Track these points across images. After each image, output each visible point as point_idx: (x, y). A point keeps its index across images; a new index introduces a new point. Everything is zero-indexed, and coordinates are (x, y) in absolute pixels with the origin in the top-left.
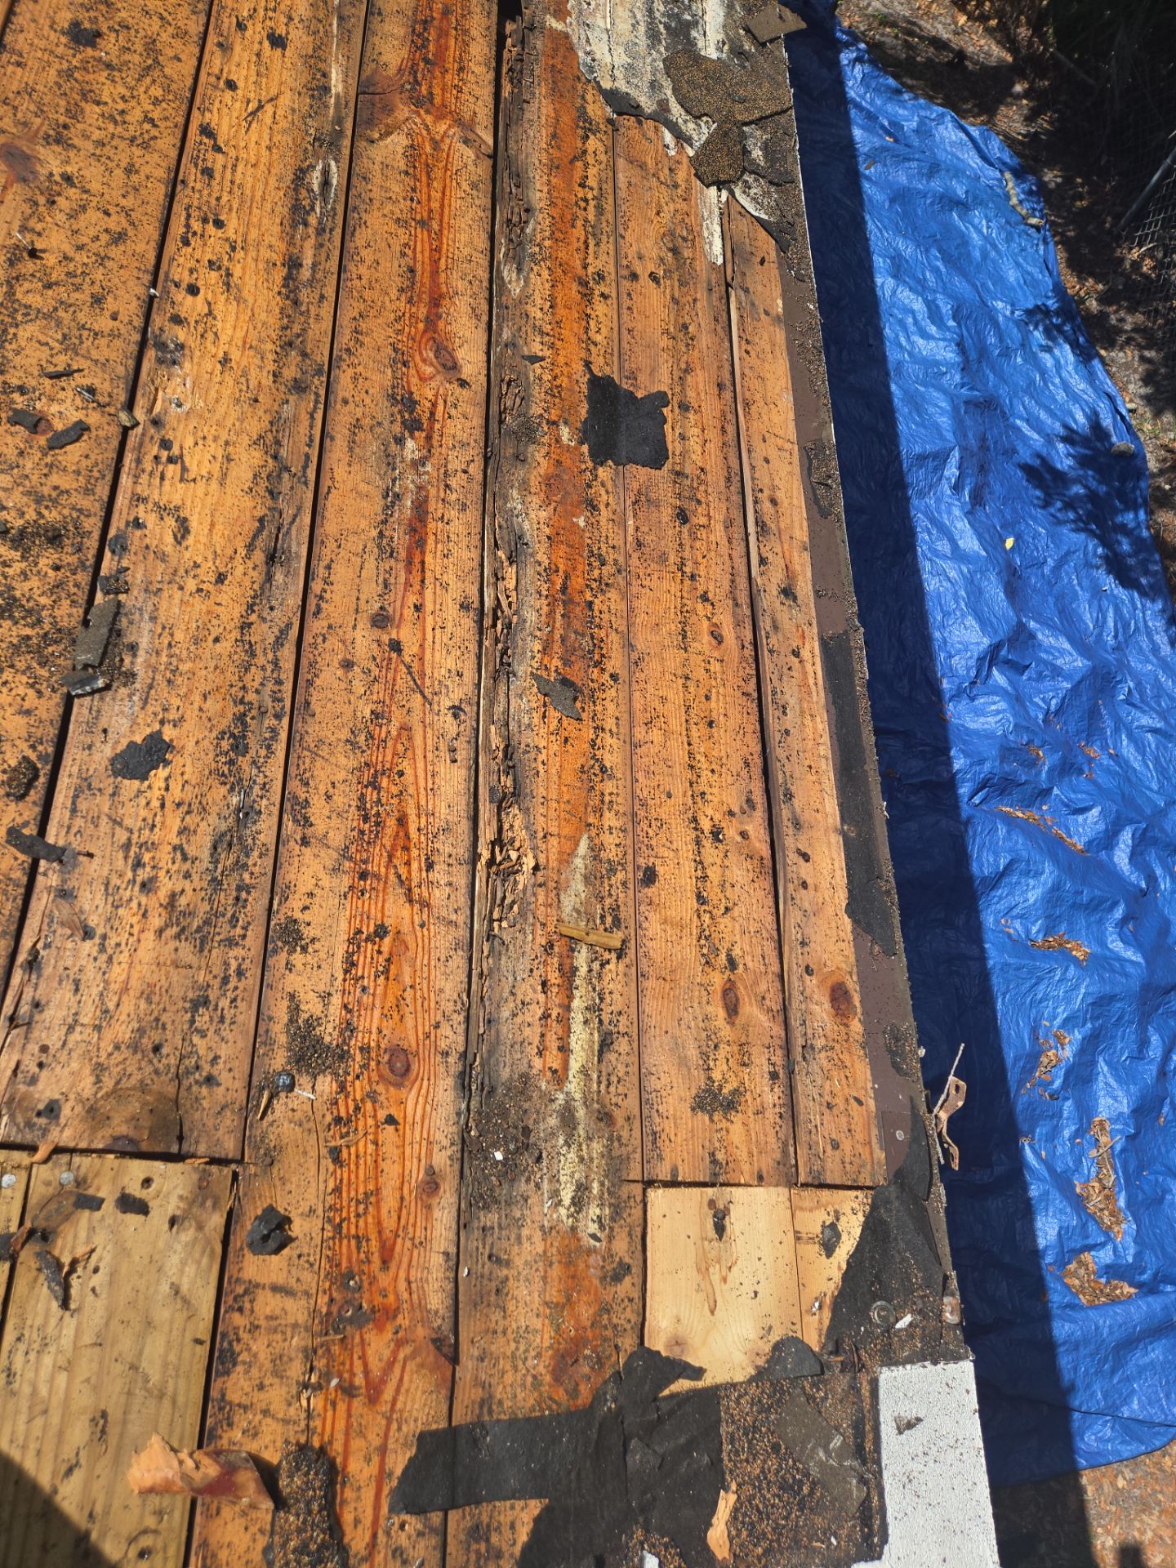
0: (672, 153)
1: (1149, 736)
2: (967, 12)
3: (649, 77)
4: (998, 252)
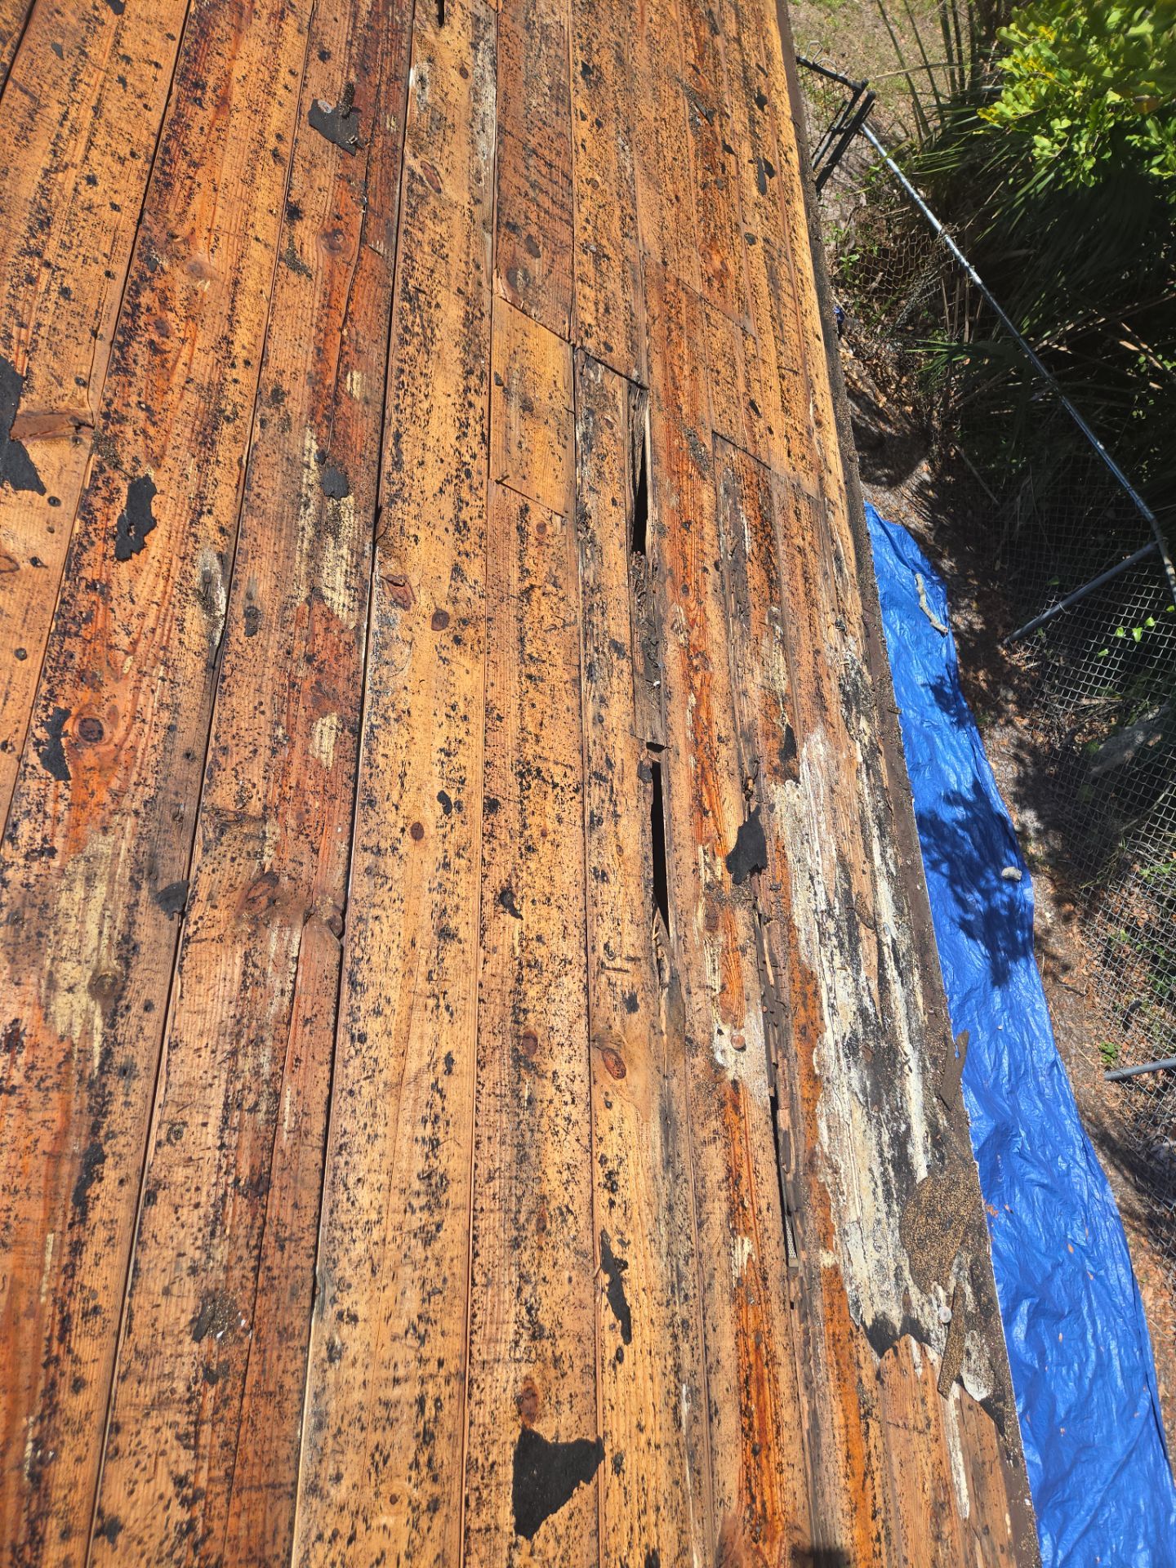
0: (920, 1371)
1: (1037, 1189)
2: (887, 395)
3: (893, 1266)
4: (909, 655)
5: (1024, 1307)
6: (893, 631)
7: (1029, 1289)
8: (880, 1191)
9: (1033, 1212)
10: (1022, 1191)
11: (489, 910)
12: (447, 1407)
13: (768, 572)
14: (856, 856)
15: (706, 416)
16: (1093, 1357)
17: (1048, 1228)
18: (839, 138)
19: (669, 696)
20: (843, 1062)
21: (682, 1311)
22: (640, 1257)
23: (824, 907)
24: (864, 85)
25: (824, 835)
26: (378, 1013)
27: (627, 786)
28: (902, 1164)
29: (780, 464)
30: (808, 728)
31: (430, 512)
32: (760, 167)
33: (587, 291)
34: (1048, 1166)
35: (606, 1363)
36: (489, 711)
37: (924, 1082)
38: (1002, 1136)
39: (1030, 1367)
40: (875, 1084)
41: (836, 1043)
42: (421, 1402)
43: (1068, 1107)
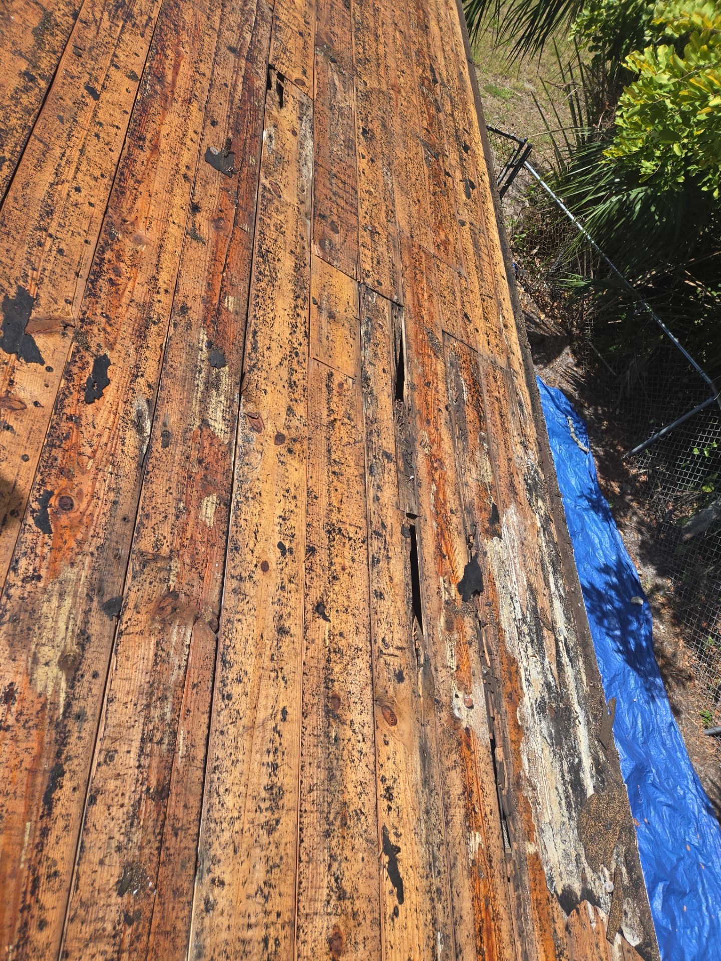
0: (594, 925)
1: (665, 808)
2: (545, 313)
3: (574, 854)
4: (565, 465)
5: (660, 887)
6: (555, 452)
7: (663, 875)
8: (563, 802)
9: (663, 823)
10: (655, 809)
11: (309, 616)
12: (283, 944)
13: (478, 412)
14: (539, 584)
15: (438, 322)
16: (707, 922)
17: (673, 834)
18: (511, 170)
19: (419, 485)
20: (536, 717)
21: (436, 882)
22: (408, 844)
23: (520, 617)
24: (526, 140)
25: (518, 572)
26: (239, 681)
27: (395, 539)
28: (577, 784)
29: (483, 349)
30: (506, 505)
31: (274, 376)
32: (466, 184)
33: (367, 252)
34: (671, 792)
35: (387, 916)
36: (309, 493)
37: (589, 731)
38: (639, 773)
39: (666, 929)
40: (557, 732)
41: (531, 704)
42: (266, 940)
43: (682, 753)
